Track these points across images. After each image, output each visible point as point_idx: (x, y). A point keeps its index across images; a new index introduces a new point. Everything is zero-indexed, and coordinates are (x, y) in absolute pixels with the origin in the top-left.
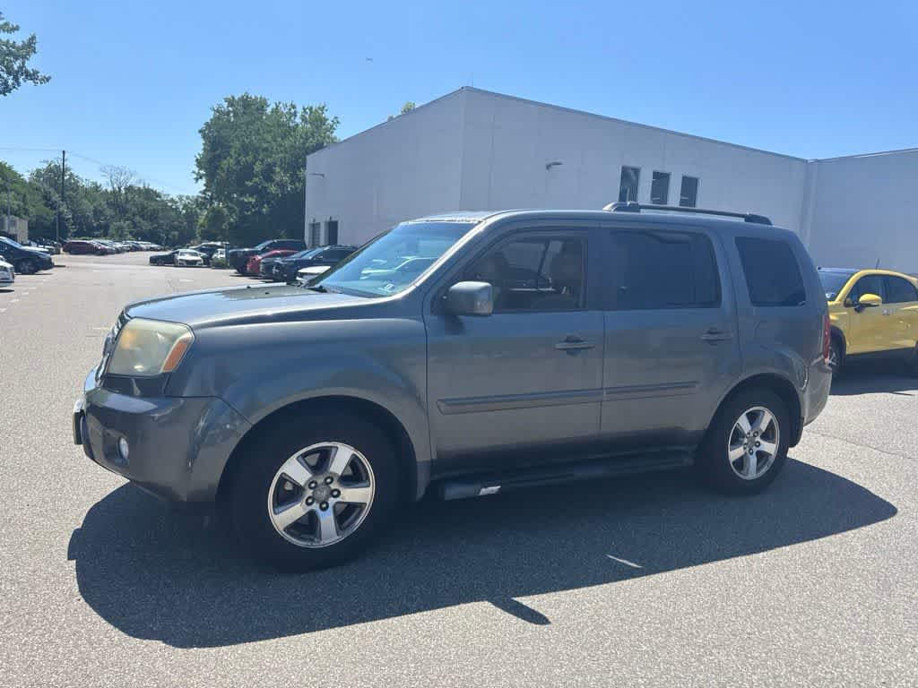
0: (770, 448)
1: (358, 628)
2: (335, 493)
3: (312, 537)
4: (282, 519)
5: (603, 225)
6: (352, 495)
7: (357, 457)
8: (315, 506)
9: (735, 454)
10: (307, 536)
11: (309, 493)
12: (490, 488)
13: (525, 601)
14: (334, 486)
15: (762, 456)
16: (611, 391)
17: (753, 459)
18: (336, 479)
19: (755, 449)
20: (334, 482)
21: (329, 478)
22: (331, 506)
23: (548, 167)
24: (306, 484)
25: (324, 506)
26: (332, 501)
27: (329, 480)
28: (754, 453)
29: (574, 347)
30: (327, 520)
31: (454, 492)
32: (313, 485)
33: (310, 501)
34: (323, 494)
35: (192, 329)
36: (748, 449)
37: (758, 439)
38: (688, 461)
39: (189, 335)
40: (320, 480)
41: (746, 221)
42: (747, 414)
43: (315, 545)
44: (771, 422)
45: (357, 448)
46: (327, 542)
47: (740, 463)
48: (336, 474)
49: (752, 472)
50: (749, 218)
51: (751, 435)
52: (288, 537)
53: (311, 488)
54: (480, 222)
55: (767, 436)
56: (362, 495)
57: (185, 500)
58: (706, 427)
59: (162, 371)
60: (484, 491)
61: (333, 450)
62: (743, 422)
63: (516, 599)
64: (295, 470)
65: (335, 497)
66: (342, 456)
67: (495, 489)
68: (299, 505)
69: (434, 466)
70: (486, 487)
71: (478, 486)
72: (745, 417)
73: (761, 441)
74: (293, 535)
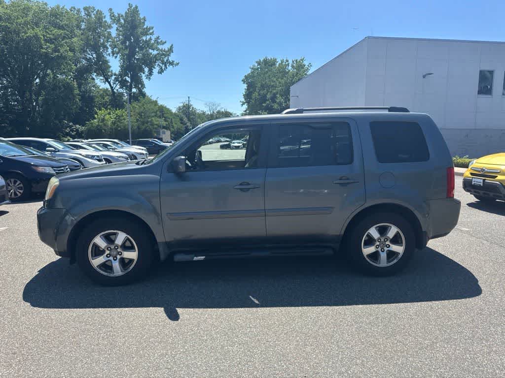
0: (398, 249)
2: (120, 253)
3: (111, 271)
4: (96, 262)
6: (127, 255)
7: (128, 238)
8: (111, 258)
10: (109, 271)
11: (107, 252)
12: (200, 257)
13: (181, 310)
14: (119, 250)
15: (391, 253)
16: (271, 211)
17: (384, 255)
18: (119, 247)
19: (386, 249)
22: (118, 259)
23: (424, 77)
24: (105, 247)
25: (115, 258)
26: (118, 257)
27: (116, 247)
28: (385, 251)
29: (245, 188)
30: (116, 265)
31: (178, 258)
33: (108, 256)
34: (115, 253)
35: (60, 180)
36: (380, 248)
37: (388, 243)
39: (58, 183)
40: (112, 247)
41: (389, 111)
42: (377, 228)
43: (112, 275)
44: (397, 233)
45: (127, 234)
46: (116, 274)
47: (373, 256)
48: (119, 245)
49: (383, 262)
50: (392, 110)
51: (382, 240)
52: (99, 270)
53: (108, 250)
55: (395, 241)
56: (133, 255)
59: (48, 198)
60: (195, 258)
61: (117, 234)
62: (373, 232)
63: (177, 309)
64: (99, 241)
65: (120, 255)
66: (121, 237)
67: (203, 258)
68: (102, 257)
69: (168, 244)
70: (197, 257)
71: (193, 256)
72: (374, 228)
73: (390, 244)
74: (102, 270)
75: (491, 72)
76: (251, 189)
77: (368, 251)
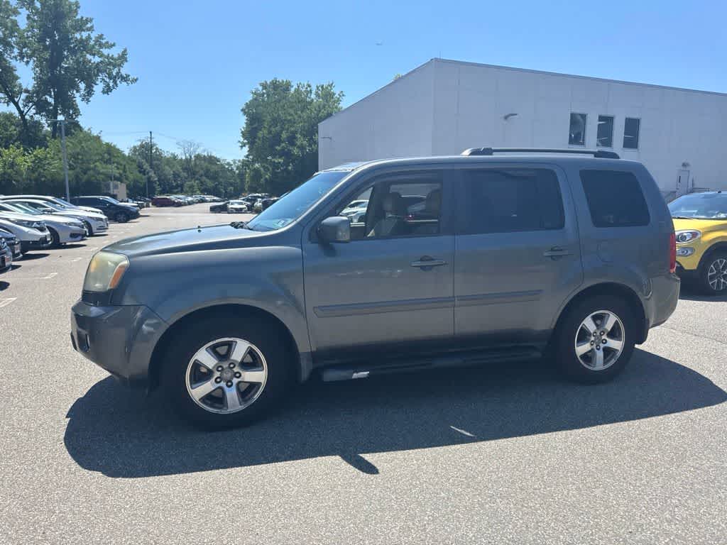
0: (617, 345)
2: (238, 375)
3: (220, 406)
4: (198, 392)
6: (251, 376)
7: (251, 348)
8: (223, 384)
10: (217, 405)
11: (217, 374)
12: (361, 373)
14: (236, 370)
15: (608, 352)
16: (462, 298)
17: (600, 354)
18: (237, 365)
19: (602, 346)
20: (236, 367)
21: (232, 363)
22: (234, 384)
23: (506, 118)
24: (214, 367)
25: (229, 384)
26: (235, 381)
27: (232, 366)
28: (601, 349)
29: (427, 264)
30: (232, 394)
31: (331, 376)
32: (220, 369)
33: (218, 380)
34: (228, 375)
35: (129, 257)
36: (595, 345)
37: (604, 337)
38: (537, 355)
39: (126, 262)
40: (225, 365)
41: (595, 156)
42: (592, 317)
43: (223, 412)
44: (616, 323)
45: (251, 342)
46: (232, 410)
47: (588, 357)
48: (236, 361)
49: (599, 364)
50: (600, 155)
51: (598, 334)
52: (202, 405)
53: (218, 371)
54: (353, 170)
55: (614, 334)
56: (258, 376)
57: (128, 377)
58: (553, 327)
59: (108, 288)
60: (355, 375)
61: (234, 344)
62: (588, 323)
63: (361, 455)
64: (204, 357)
65: (237, 378)
66: (241, 348)
67: (365, 374)
68: (209, 383)
69: (315, 356)
70: (357, 372)
71: (352, 372)
72: (590, 319)
73: (607, 339)
74: (206, 404)
75: (584, 116)
76: (436, 267)
77: (581, 349)
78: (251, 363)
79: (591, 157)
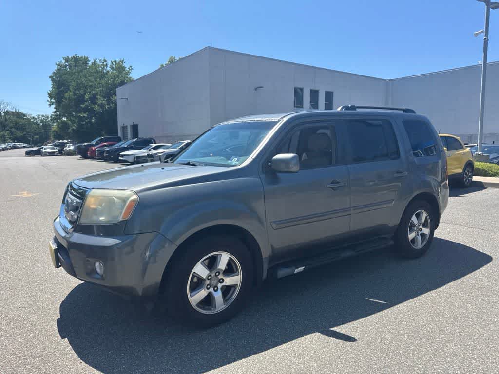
0: (426, 231)
1: (255, 357)
2: (221, 281)
3: (210, 307)
4: (195, 298)
5: (342, 118)
6: (229, 281)
7: (232, 259)
8: (211, 290)
9: (411, 236)
10: (207, 307)
11: (208, 282)
12: (300, 269)
13: (337, 329)
14: (220, 277)
15: (423, 235)
16: (355, 208)
17: (420, 238)
18: (221, 273)
19: (420, 233)
21: (218, 272)
22: (219, 288)
23: (256, 89)
24: (206, 277)
25: (216, 289)
26: (220, 286)
27: (218, 274)
30: (218, 296)
31: (282, 273)
32: (210, 277)
33: (208, 287)
34: (214, 282)
35: (136, 193)
36: (416, 233)
37: (421, 227)
38: (391, 242)
39: (135, 197)
40: (213, 274)
41: (404, 112)
42: (416, 215)
43: (213, 312)
44: (426, 217)
45: (232, 253)
46: (219, 309)
47: (413, 240)
48: (221, 270)
49: (419, 245)
50: (405, 111)
51: (418, 225)
52: (198, 309)
53: (208, 279)
54: (279, 120)
55: (425, 225)
56: (236, 280)
58: (398, 223)
59: (121, 219)
60: (297, 271)
61: (219, 256)
62: (414, 219)
63: (332, 329)
64: (200, 270)
65: (221, 283)
66: (224, 258)
67: (302, 269)
68: (203, 290)
69: (272, 259)
70: (297, 268)
71: (294, 268)
73: (422, 228)
74: (201, 308)
75: (302, 89)
76: (340, 188)
78: (230, 270)
79: (401, 112)
